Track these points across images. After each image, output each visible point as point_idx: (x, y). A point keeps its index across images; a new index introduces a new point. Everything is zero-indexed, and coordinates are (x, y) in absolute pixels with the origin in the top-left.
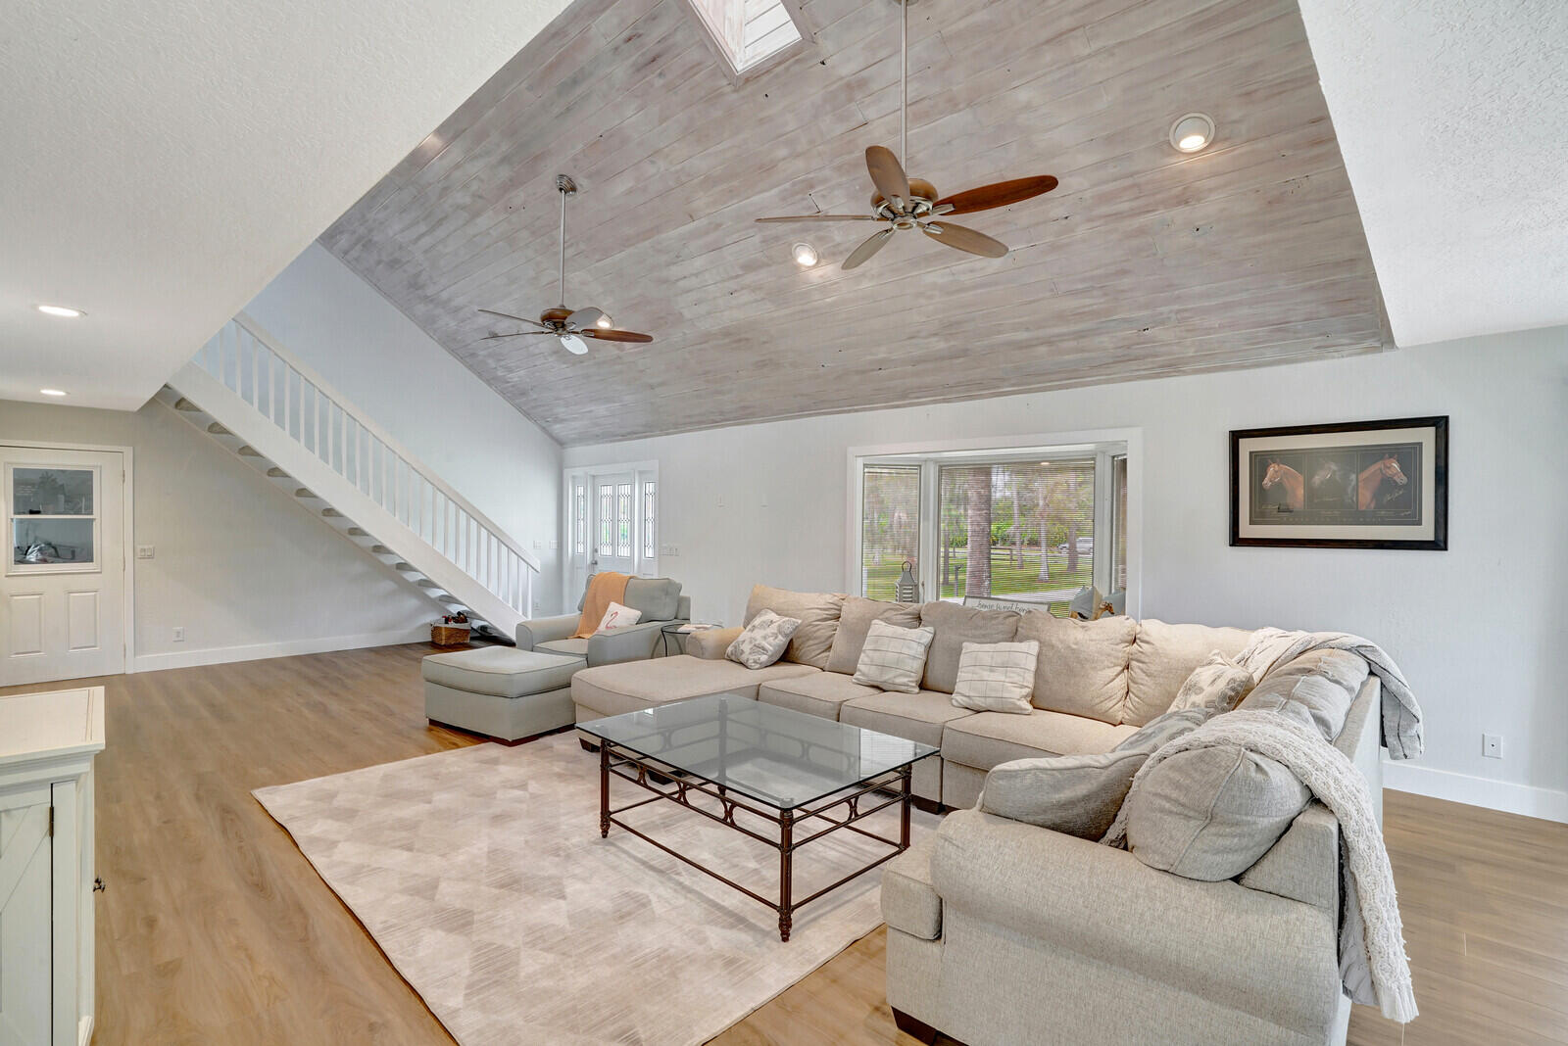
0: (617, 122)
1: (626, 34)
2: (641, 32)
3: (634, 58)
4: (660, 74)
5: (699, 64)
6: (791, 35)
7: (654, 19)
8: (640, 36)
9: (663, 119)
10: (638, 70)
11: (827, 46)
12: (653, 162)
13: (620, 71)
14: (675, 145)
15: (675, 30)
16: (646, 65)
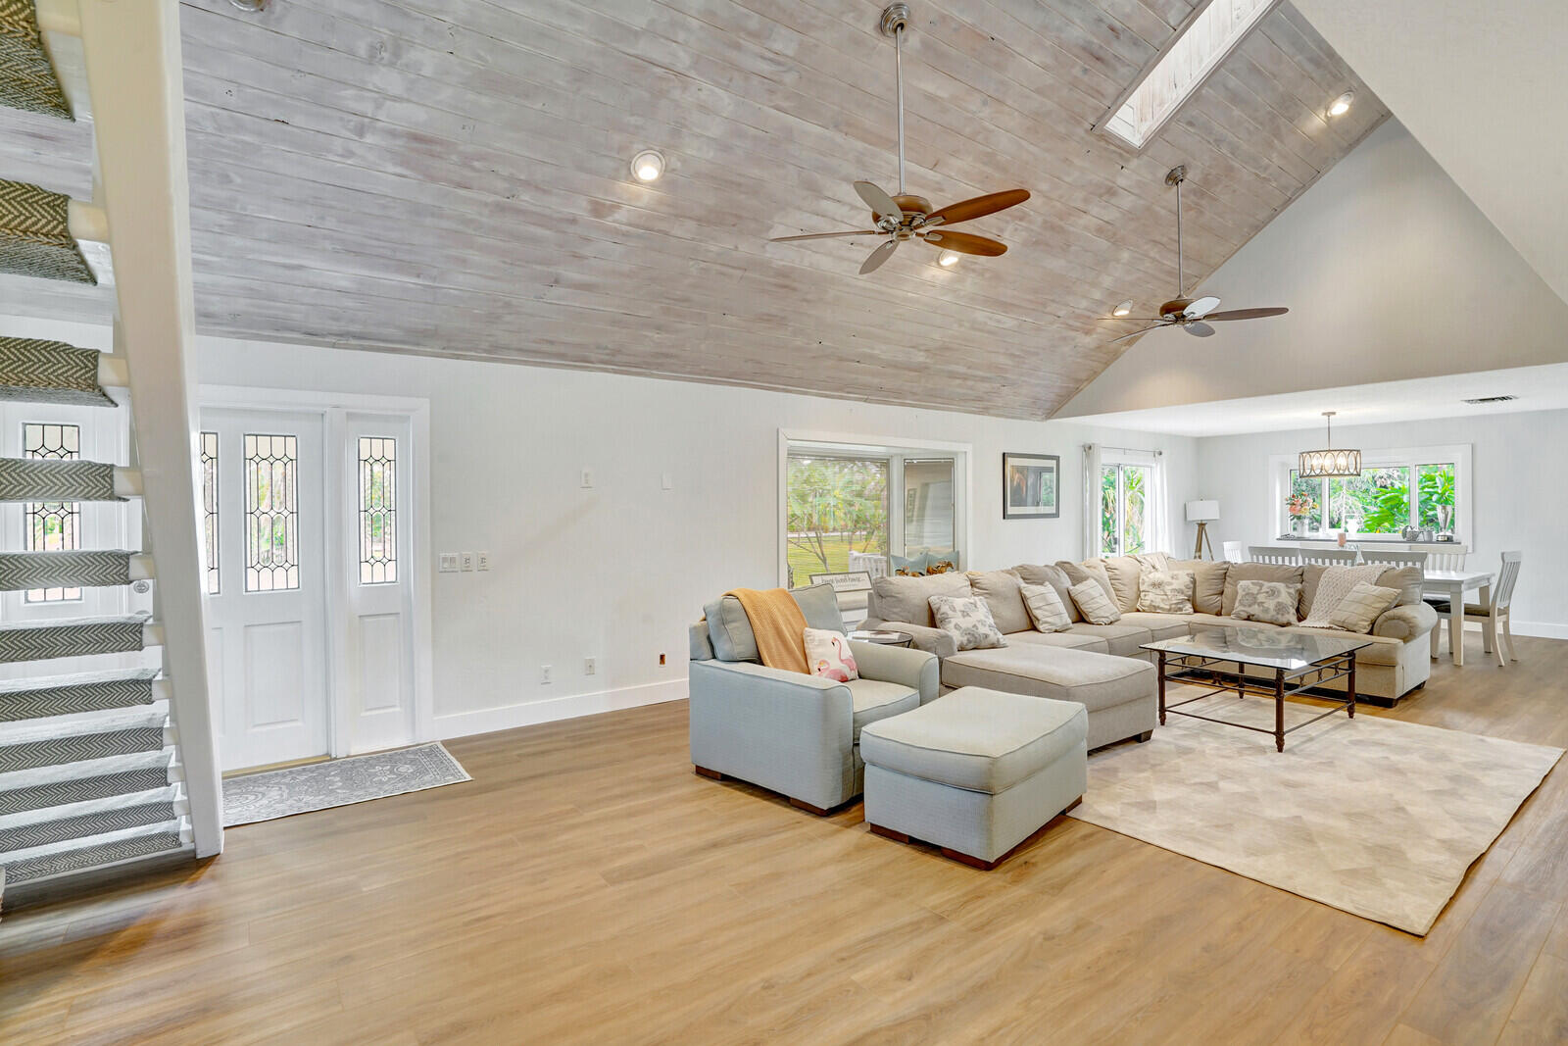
0: (1019, 50)
1: (1117, 24)
2: (1122, 37)
3: (1095, 41)
4: (1086, 70)
5: (1103, 95)
6: (1137, 141)
7: (1135, 44)
8: (1118, 38)
9: (1039, 91)
10: (1084, 49)
11: (1134, 163)
12: (985, 103)
13: (1078, 32)
14: (1016, 113)
15: (1128, 65)
16: (1092, 54)
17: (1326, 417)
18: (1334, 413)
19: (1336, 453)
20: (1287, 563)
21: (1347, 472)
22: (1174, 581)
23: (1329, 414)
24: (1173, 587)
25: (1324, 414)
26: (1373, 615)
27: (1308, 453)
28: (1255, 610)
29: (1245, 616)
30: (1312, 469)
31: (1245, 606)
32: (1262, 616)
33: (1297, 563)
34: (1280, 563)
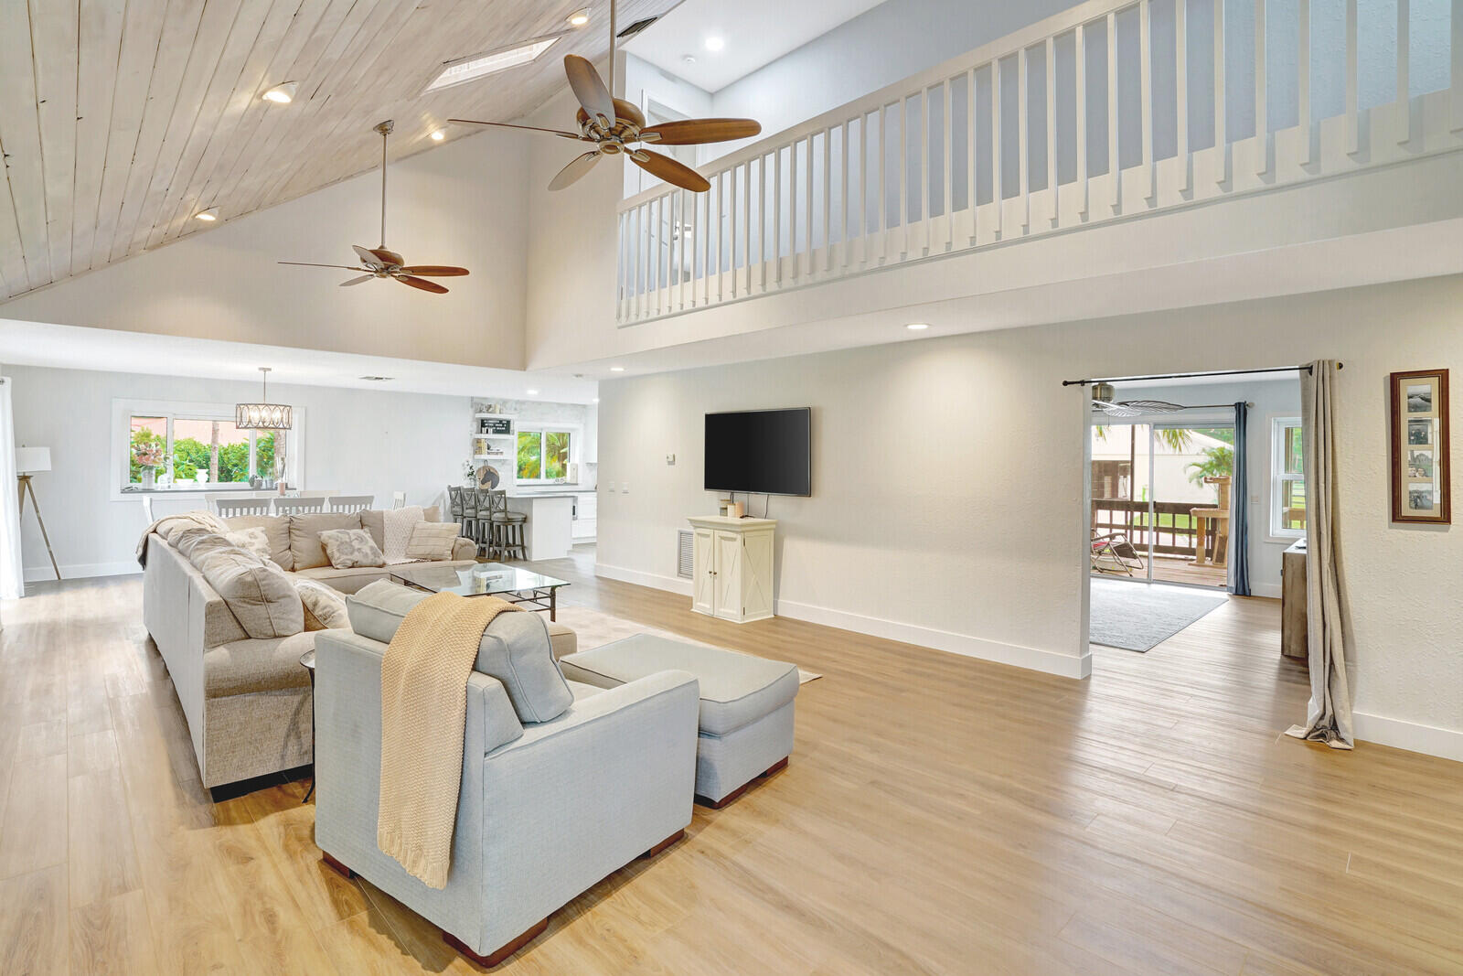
17: (262, 372)
18: (270, 369)
19: (272, 408)
20: (347, 512)
21: (281, 426)
22: (253, 541)
23: (265, 370)
24: (256, 546)
25: (260, 369)
26: (452, 545)
27: (247, 405)
28: (357, 557)
29: (350, 564)
30: (250, 422)
31: (346, 554)
32: (365, 561)
33: (349, 511)
34: (341, 511)
